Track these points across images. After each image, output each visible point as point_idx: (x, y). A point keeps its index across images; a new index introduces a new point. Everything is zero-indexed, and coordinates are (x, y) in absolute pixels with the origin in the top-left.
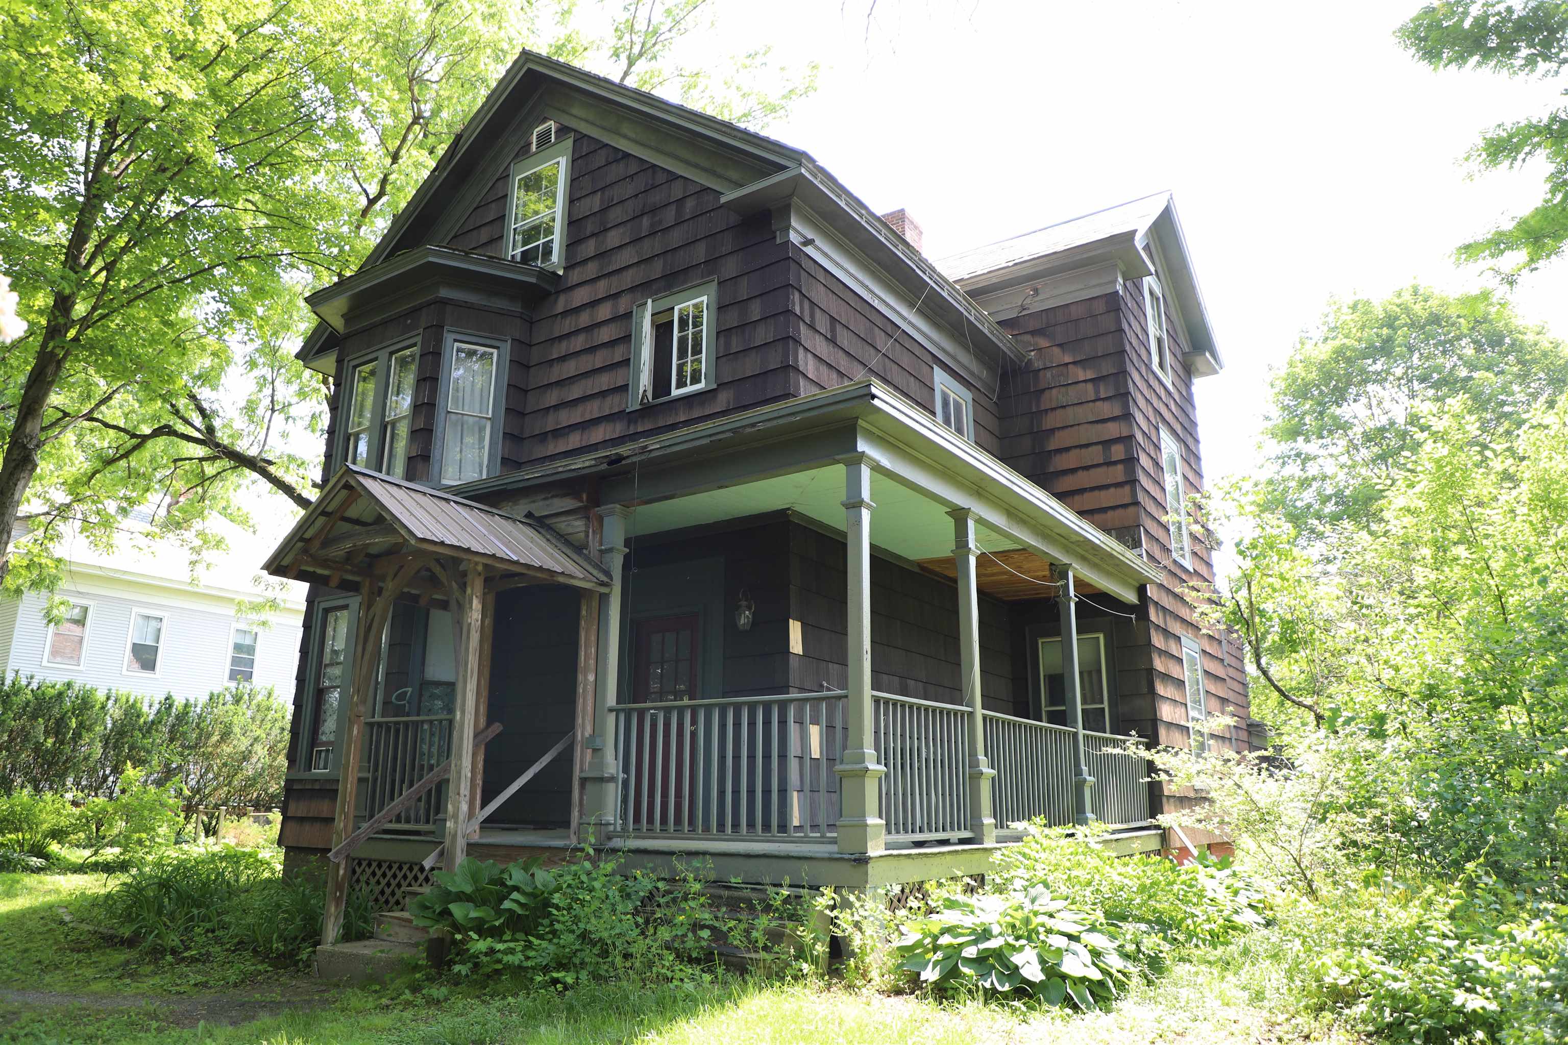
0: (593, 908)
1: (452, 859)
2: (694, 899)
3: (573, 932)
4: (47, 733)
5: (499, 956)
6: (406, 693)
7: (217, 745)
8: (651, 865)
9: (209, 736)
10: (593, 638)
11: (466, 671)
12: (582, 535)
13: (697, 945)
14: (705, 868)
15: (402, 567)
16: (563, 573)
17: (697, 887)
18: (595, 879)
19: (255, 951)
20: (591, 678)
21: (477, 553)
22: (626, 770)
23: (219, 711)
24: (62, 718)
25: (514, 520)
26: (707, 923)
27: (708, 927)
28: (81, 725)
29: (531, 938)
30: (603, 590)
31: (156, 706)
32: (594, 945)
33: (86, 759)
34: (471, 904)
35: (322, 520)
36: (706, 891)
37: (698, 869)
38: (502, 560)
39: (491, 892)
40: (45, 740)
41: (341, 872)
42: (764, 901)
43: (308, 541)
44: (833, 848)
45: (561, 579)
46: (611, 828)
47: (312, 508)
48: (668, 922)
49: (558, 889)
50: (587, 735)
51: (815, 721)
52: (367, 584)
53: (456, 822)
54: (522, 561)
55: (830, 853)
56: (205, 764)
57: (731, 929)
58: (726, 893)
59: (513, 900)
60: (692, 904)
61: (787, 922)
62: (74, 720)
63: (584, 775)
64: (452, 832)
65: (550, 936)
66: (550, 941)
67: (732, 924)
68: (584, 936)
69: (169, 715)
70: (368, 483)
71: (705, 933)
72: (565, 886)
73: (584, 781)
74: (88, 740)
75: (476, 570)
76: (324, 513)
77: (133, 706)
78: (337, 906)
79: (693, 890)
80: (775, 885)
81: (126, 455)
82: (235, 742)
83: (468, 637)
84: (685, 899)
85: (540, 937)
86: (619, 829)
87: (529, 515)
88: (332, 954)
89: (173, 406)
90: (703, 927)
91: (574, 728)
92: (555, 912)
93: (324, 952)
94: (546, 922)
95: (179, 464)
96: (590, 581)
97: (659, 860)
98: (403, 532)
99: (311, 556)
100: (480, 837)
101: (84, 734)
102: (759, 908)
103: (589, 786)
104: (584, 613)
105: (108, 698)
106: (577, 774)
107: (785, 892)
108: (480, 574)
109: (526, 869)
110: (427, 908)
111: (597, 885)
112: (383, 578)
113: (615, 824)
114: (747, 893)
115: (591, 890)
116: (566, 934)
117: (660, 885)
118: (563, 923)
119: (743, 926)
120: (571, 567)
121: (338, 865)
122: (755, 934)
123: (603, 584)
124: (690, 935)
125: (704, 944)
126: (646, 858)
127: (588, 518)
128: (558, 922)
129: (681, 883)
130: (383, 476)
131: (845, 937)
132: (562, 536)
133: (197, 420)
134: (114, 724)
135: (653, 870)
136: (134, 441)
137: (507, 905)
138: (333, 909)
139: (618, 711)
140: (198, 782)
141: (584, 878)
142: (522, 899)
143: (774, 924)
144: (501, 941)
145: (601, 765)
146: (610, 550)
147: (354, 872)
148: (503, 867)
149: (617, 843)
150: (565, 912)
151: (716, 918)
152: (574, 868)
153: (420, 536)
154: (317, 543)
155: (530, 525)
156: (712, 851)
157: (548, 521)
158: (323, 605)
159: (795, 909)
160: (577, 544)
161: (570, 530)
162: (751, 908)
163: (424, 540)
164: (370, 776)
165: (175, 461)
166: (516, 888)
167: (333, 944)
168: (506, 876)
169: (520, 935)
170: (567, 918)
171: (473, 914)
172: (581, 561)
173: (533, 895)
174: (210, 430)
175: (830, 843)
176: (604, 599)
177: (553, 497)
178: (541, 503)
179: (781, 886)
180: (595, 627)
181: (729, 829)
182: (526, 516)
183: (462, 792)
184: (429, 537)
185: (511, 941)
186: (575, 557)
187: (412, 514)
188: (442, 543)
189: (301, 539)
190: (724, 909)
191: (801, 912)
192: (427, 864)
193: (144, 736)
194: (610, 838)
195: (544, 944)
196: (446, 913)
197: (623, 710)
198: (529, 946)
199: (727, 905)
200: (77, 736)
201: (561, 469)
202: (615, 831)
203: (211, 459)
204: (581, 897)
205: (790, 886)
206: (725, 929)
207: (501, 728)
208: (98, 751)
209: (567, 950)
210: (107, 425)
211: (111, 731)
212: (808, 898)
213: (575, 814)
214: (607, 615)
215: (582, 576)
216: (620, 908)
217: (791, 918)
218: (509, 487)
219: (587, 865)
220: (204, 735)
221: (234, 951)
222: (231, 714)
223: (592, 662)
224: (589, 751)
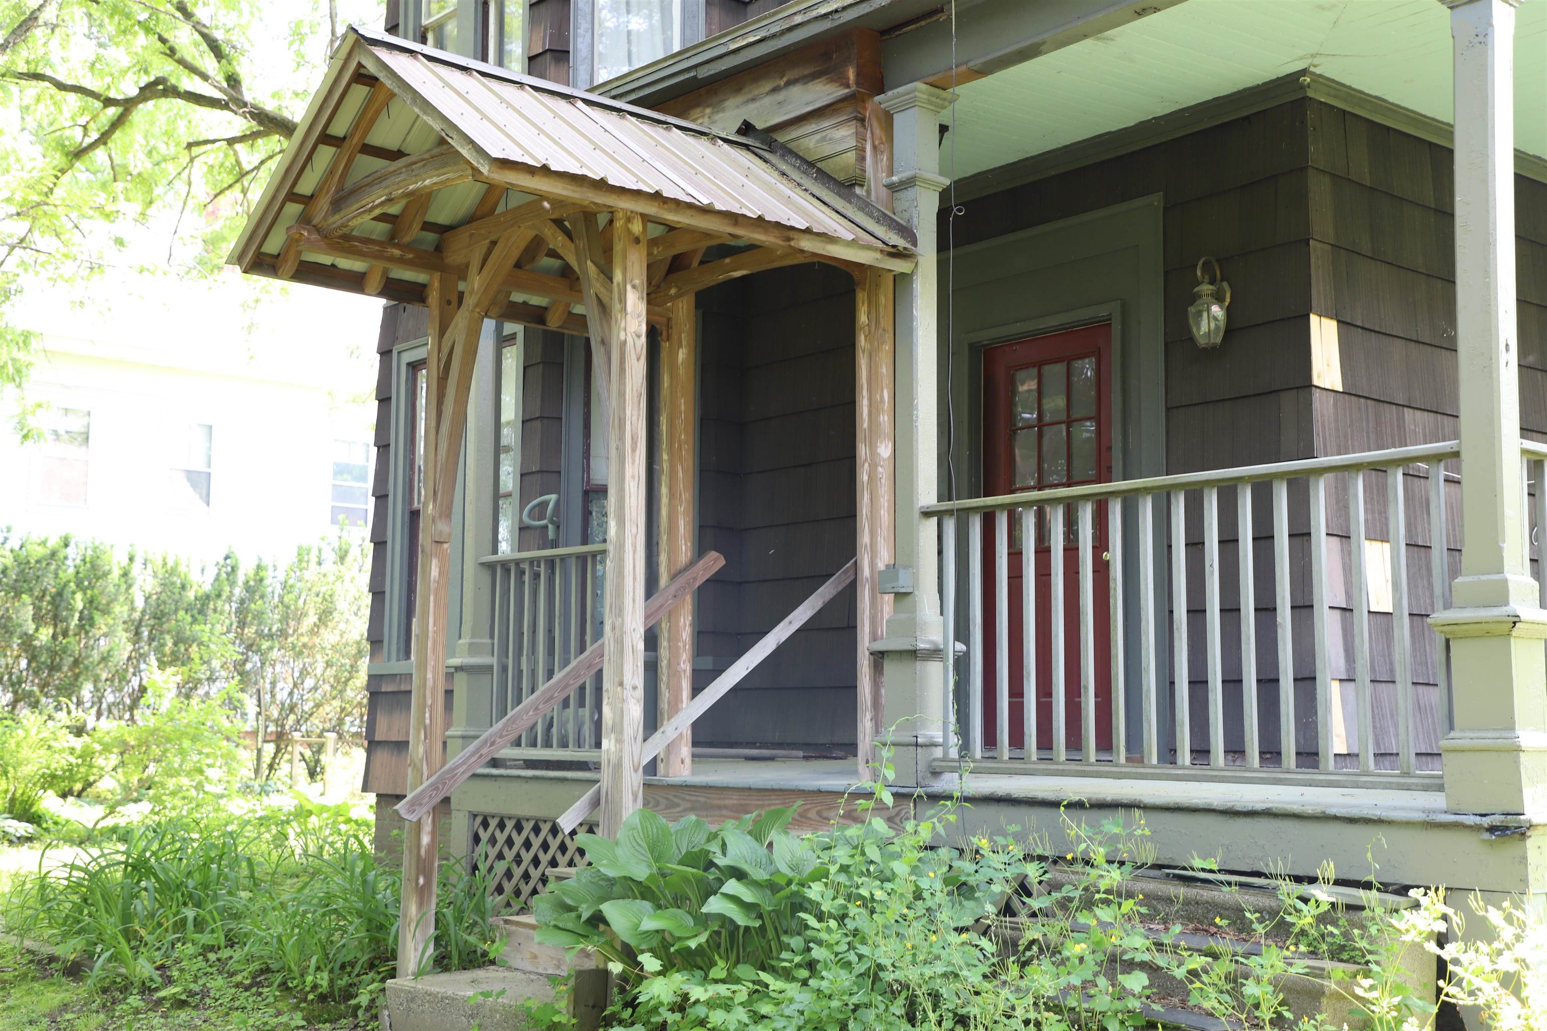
0: (892, 916)
1: (615, 815)
2: (1107, 902)
3: (848, 965)
4: (38, 619)
5: (701, 1011)
6: (546, 503)
7: (314, 631)
8: (1014, 828)
9: (300, 616)
10: (885, 370)
11: (622, 438)
12: (851, 157)
13: (1118, 1005)
14: (1130, 836)
15: (494, 243)
16: (808, 231)
17: (1114, 877)
18: (898, 856)
19: (283, 985)
20: (885, 450)
21: (622, 191)
22: (962, 633)
23: (313, 572)
24: (60, 594)
25: (713, 138)
26: (1139, 957)
27: (1143, 966)
28: (91, 602)
29: (764, 976)
30: (900, 266)
31: (211, 573)
32: (894, 994)
33: (104, 659)
34: (647, 905)
35: (326, 154)
36: (1139, 886)
37: (1115, 838)
38: (677, 203)
39: (685, 879)
40: (37, 630)
41: (426, 839)
42: (1273, 913)
43: (307, 200)
44: (1436, 801)
45: (807, 244)
46: (938, 753)
47: (299, 135)
48: (1049, 950)
49: (821, 875)
50: (881, 566)
51: (1379, 533)
52: (436, 284)
53: (619, 741)
54: (719, 206)
55: (1429, 811)
56: (299, 665)
57: (1193, 973)
58: (1182, 891)
59: (727, 896)
60: (1105, 914)
61: (1327, 964)
62: (79, 596)
63: (879, 646)
64: (613, 759)
65: (804, 973)
66: (805, 983)
67: (1197, 962)
68: (874, 975)
69: (232, 584)
70: (398, 63)
71: (1137, 981)
72: (833, 869)
73: (879, 657)
74: (105, 629)
75: (629, 231)
76: (326, 139)
77: (173, 572)
78: (421, 905)
79: (1103, 885)
80: (1298, 879)
81: (104, 139)
82: (342, 626)
83: (622, 370)
84: (1088, 904)
85: (787, 975)
86: (954, 753)
87: (746, 129)
88: (412, 997)
89: (163, 40)
90: (1131, 966)
91: (854, 553)
92: (812, 921)
93: (397, 991)
94: (796, 942)
95: (195, 150)
96: (869, 248)
97: (1033, 816)
98: (465, 152)
99: (317, 229)
100: (693, 773)
101: (97, 616)
102: (1260, 929)
103: (890, 668)
104: (863, 318)
105: (131, 559)
106: (865, 644)
107: (1323, 894)
108: (637, 241)
109: (757, 834)
110: (569, 909)
111: (900, 867)
112: (462, 273)
113: (945, 745)
114: (1229, 895)
115: (885, 878)
116: (836, 969)
117: (1032, 871)
118: (829, 946)
119: (1224, 967)
120: (827, 221)
121: (419, 824)
122: (1251, 989)
123: (897, 253)
124: (1102, 982)
125: (1134, 1004)
126: (1002, 814)
127: (862, 120)
128: (820, 943)
129: (1079, 867)
130: (429, 50)
131: (1476, 1009)
132: (811, 164)
133: (208, 63)
134: (147, 599)
135: (1019, 838)
136: (113, 112)
137: (715, 905)
138: (413, 909)
139: (941, 515)
140: (291, 694)
141: (873, 853)
142: (748, 895)
143: (1299, 967)
144: (706, 980)
145: (912, 626)
146: (909, 183)
147: (477, 839)
148: (713, 828)
149: (949, 783)
150: (833, 924)
151: (1159, 946)
152: (853, 831)
153: (496, 153)
154: (323, 204)
155: (747, 147)
156: (1148, 799)
157: (782, 137)
158: (408, 357)
159: (1346, 935)
160: (841, 177)
161: (827, 150)
162: (1242, 928)
163: (505, 164)
164: (494, 661)
165: (190, 146)
166: (739, 874)
167: (419, 974)
168: (715, 847)
169: (745, 971)
170: (836, 936)
171: (650, 924)
172: (850, 211)
173: (772, 887)
174: (233, 81)
175: (1426, 788)
176: (902, 282)
177: (789, 84)
178: (767, 101)
179: (1313, 880)
180: (887, 347)
181: (1185, 756)
182: (740, 132)
183: (628, 679)
184: (516, 155)
185: (723, 981)
186: (839, 203)
187: (484, 116)
188: (545, 170)
189: (292, 197)
190: (1177, 929)
191: (1363, 944)
192: (567, 823)
193: (195, 620)
194: (936, 774)
195: (792, 989)
196: (598, 920)
197: (950, 512)
198: (760, 991)
199: (1188, 918)
200: (87, 622)
201: (798, 19)
202: (945, 758)
203: (249, 137)
204: (864, 892)
205: (1337, 882)
206: (1180, 973)
207: (722, 562)
208: (123, 647)
209: (835, 1004)
210: (61, 86)
211: (143, 612)
212: (1379, 911)
213: (865, 723)
214: (910, 318)
215: (850, 237)
216: (943, 916)
217: (1336, 954)
218: (703, 73)
219: (879, 824)
220: (290, 615)
221: (247, 989)
222: (331, 578)
223: (885, 419)
224: (889, 598)
